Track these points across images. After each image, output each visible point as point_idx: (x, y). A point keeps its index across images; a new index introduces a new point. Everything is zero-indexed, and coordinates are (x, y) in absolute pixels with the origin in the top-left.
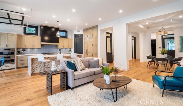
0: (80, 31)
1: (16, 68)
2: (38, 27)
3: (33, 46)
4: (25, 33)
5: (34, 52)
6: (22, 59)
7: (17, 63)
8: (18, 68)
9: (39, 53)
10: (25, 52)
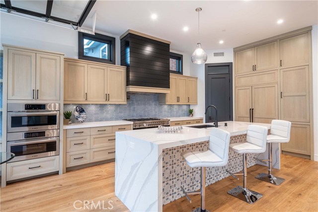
0: (222, 54)
1: (61, 172)
2: (114, 39)
3: (107, 97)
4: (82, 55)
5: (105, 114)
6: (78, 138)
7: (66, 153)
8: (68, 170)
9: (117, 119)
10: (83, 115)
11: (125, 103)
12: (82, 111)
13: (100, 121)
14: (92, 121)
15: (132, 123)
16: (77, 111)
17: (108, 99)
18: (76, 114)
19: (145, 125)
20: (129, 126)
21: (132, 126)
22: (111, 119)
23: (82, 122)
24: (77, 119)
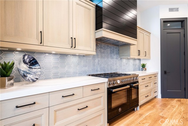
0: (177, 10)
3: (73, 42)
9: (81, 74)
10: (36, 69)
11: (94, 53)
12: (33, 63)
13: (60, 77)
14: (50, 78)
15: (106, 80)
16: (25, 62)
17: (74, 46)
18: (24, 67)
19: (119, 82)
20: (103, 85)
21: (106, 84)
22: (74, 75)
23: (34, 81)
24: (25, 76)
